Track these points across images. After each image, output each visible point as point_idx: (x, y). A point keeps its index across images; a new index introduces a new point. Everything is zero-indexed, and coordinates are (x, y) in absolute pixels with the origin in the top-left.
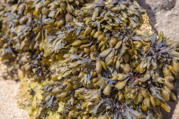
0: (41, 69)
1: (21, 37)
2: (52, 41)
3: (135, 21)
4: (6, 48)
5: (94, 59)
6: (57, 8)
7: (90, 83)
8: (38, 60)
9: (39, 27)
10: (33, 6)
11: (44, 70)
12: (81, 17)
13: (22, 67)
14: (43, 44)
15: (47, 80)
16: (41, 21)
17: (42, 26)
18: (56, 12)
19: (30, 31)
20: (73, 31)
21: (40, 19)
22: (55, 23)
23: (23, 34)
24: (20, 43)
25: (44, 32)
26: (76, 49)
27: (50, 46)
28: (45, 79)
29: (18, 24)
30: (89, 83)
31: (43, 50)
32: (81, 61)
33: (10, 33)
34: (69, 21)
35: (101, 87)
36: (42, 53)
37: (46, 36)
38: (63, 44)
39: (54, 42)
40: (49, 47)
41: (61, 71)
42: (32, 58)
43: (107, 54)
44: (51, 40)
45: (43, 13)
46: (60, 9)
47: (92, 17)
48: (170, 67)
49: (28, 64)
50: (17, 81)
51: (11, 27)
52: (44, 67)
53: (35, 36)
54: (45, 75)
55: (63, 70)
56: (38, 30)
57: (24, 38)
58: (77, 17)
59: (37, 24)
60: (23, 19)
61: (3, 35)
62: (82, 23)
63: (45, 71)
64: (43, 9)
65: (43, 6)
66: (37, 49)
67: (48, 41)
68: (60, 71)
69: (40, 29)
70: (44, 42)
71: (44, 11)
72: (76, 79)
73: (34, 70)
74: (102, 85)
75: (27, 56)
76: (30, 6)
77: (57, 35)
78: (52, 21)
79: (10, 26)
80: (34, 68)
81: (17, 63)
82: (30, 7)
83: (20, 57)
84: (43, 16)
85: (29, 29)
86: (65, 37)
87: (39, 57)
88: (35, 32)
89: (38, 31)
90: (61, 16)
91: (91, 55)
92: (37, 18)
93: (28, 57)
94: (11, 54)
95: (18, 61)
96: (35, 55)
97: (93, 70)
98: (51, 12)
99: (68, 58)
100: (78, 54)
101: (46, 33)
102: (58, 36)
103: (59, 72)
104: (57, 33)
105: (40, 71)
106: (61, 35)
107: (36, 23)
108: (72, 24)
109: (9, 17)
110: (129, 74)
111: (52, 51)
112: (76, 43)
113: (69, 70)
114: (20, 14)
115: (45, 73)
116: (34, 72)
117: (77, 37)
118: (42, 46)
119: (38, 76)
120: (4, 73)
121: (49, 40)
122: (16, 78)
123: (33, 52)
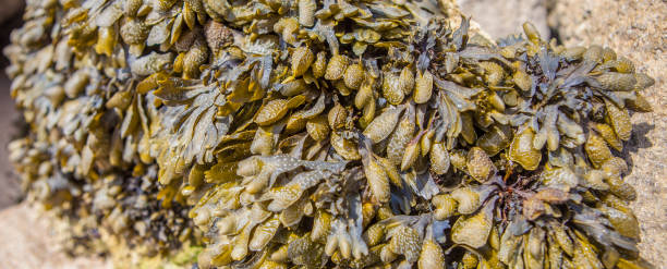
0: (162, 219)
1: (78, 135)
2: (178, 126)
3: (428, 11)
4: (50, 174)
5: (352, 156)
6: (171, 8)
7: (366, 253)
8: (145, 193)
9: (124, 90)
10: (92, 26)
11: (170, 221)
12: (263, 21)
13: (105, 223)
14: (151, 141)
15: (186, 245)
16: (128, 68)
17: (135, 83)
18: (172, 24)
19: (99, 111)
20: (247, 74)
21: (123, 65)
22: (177, 62)
23: (80, 125)
24: (80, 153)
25: (145, 103)
26: (274, 133)
27: (176, 143)
28: (178, 246)
29: (63, 100)
30: (362, 254)
31: (154, 161)
32: (308, 174)
33: (47, 132)
34: (222, 46)
35: (409, 255)
36: (152, 172)
37: (154, 113)
38: (224, 127)
39: (188, 126)
40: (171, 149)
41: (239, 227)
42: (126, 192)
43: (392, 128)
44: (174, 120)
45: (127, 39)
46: (185, 9)
47: (298, 15)
48: (603, 129)
49: (117, 211)
50: (104, 255)
51: (46, 114)
52: (168, 209)
53: (118, 121)
54: (176, 233)
55: (245, 219)
56: (126, 100)
57: (85, 137)
58: (245, 30)
59: (117, 84)
60: (74, 81)
61: (36, 140)
62: (269, 43)
63: (174, 223)
64: (124, 28)
65: (123, 17)
66: (136, 161)
67: (163, 129)
68: (233, 226)
69: (132, 98)
70: (150, 135)
71: (131, 31)
72: (306, 245)
73: (141, 227)
74: (410, 249)
75: (110, 187)
76: (79, 27)
77: (190, 102)
78: (162, 60)
79: (43, 110)
80: (139, 219)
81: (89, 213)
82: (82, 30)
83: (92, 195)
84: (130, 52)
85: (95, 104)
86: (221, 101)
87: (147, 183)
88: (116, 110)
89: (124, 106)
90: (191, 35)
91: (338, 143)
92: (114, 63)
93: (114, 190)
94: (67, 191)
95: (89, 207)
96: (133, 181)
97: (359, 198)
98: (153, 30)
99: (255, 174)
100: (286, 150)
101: (151, 106)
102: (196, 104)
103: (231, 233)
104: (189, 95)
105: (159, 227)
106: (207, 97)
107: (113, 81)
108: (235, 53)
109: (37, 86)
110: (493, 184)
111: (189, 160)
112: (270, 112)
113: (269, 219)
114: (65, 69)
115: (177, 228)
116: (142, 233)
117: (266, 90)
118: (146, 148)
119: (157, 240)
120: (66, 240)
121: (165, 123)
122: (99, 249)
123: (125, 174)
